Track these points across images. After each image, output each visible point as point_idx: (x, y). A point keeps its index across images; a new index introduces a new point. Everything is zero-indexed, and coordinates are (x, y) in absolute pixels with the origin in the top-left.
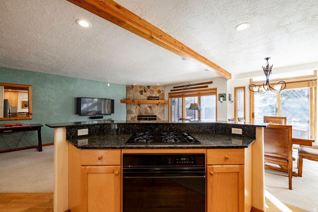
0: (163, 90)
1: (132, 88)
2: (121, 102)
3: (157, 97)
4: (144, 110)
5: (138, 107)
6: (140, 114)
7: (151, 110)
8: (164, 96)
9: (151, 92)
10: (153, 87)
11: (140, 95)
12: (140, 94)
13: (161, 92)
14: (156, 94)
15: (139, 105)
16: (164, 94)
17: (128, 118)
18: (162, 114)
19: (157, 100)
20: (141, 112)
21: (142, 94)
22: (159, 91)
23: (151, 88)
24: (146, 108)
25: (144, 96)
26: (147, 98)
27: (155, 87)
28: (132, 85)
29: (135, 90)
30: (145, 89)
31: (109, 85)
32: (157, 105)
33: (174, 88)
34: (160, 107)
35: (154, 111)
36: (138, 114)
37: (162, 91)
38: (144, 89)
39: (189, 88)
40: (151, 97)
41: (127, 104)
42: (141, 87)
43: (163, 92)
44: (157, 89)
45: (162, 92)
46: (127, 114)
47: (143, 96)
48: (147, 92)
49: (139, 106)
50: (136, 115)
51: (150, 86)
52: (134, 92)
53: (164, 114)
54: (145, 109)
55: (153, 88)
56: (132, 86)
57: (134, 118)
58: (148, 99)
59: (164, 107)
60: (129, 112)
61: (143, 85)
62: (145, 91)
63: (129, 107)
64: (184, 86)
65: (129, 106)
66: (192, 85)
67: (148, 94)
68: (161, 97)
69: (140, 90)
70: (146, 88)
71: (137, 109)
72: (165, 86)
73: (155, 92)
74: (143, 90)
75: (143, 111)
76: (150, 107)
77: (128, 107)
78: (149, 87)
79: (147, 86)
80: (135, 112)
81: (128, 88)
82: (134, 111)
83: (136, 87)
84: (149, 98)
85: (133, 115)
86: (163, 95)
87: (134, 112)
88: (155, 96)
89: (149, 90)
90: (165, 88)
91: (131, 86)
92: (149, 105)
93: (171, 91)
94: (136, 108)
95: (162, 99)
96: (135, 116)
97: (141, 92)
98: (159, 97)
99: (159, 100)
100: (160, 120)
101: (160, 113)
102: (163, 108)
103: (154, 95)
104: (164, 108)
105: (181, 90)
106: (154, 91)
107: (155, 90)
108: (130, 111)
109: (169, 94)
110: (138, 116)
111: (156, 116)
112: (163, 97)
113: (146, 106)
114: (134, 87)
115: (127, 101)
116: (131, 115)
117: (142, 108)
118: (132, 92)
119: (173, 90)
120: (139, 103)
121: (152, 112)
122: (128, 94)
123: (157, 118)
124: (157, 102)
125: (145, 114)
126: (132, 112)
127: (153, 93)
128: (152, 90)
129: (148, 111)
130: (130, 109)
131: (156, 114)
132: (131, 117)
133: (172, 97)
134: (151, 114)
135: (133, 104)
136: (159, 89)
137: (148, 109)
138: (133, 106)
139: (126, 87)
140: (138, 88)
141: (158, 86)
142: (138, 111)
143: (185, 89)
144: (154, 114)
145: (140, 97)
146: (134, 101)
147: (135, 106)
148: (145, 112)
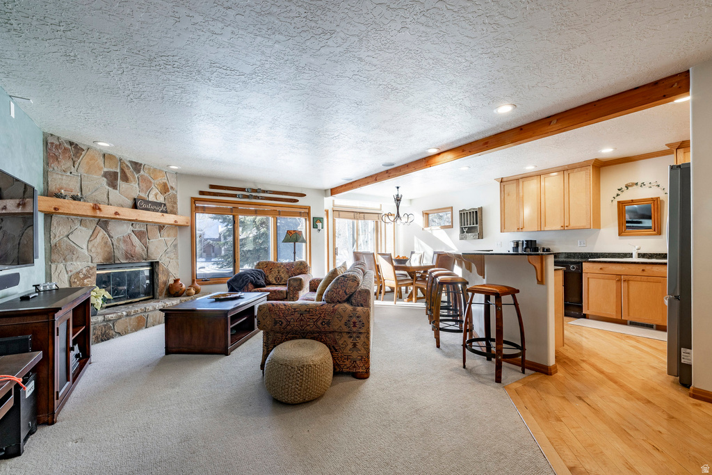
0: (173, 185)
1: (76, 156)
3: (160, 204)
4: (122, 246)
5: (101, 234)
6: (109, 259)
7: (145, 244)
8: (175, 203)
9: (144, 185)
10: (149, 169)
11: (107, 187)
12: (109, 185)
13: (168, 190)
14: (155, 196)
15: (103, 224)
16: (175, 197)
17: (54, 278)
18: (173, 255)
19: (163, 212)
20: (110, 252)
21: (113, 185)
22: (165, 189)
23: (142, 172)
24: (129, 236)
26: (130, 202)
27: (155, 171)
28: (75, 141)
29: (88, 163)
30: (126, 171)
31: (13, 110)
33: (212, 187)
34: (168, 236)
35: (152, 248)
36: (99, 259)
37: (172, 188)
38: (123, 171)
39: (258, 197)
40: (146, 201)
42: (109, 157)
43: (174, 192)
44: (162, 180)
45: (171, 191)
46: (52, 261)
47: (117, 192)
48: (132, 184)
49: (105, 229)
50: (90, 264)
51: (140, 164)
52: (82, 171)
54: (125, 241)
55: (149, 174)
56: (76, 147)
57: (86, 277)
58: (135, 206)
59: (176, 236)
60: (61, 252)
62: (125, 179)
63: (60, 231)
64: (243, 190)
65: (58, 224)
66: (264, 192)
67: (135, 189)
68: (169, 206)
69: (106, 170)
70: (127, 166)
71: (99, 238)
72: (179, 175)
73: (153, 186)
74: (118, 171)
75: (117, 248)
76: (141, 235)
77: (55, 231)
78: (137, 166)
79: (131, 162)
80: (89, 251)
82: (85, 247)
85: (79, 265)
86: (175, 200)
87: (85, 251)
88: (155, 200)
89: (136, 177)
90: (177, 181)
91: (71, 143)
92: (137, 228)
93: (202, 193)
94: (94, 235)
95: (175, 213)
96: (89, 268)
97: (112, 179)
98: (165, 205)
99: (166, 212)
101: (167, 253)
102: (174, 239)
103: (151, 198)
105: (235, 196)
107: (152, 181)
108: (64, 246)
109: (194, 200)
110: (100, 267)
111: (157, 264)
112: (173, 207)
113: (127, 229)
114: (83, 153)
115: (72, 206)
116: (69, 263)
117: (115, 237)
118: (73, 170)
119: (209, 194)
120: (118, 217)
121: (146, 250)
122: (55, 176)
123: (160, 270)
124: (169, 219)
125: (126, 259)
126: (77, 250)
127: (147, 189)
128: (145, 180)
129: (136, 249)
130: (65, 239)
131: (156, 256)
132: (70, 274)
133: (204, 210)
134: (145, 257)
135: (80, 218)
136: (165, 181)
137: (133, 241)
138: (78, 225)
139: (46, 143)
140: (101, 160)
141: (161, 171)
142: (101, 249)
143: (248, 197)
144: (153, 258)
145: (106, 196)
146: (99, 209)
147: (86, 227)
148: (126, 252)
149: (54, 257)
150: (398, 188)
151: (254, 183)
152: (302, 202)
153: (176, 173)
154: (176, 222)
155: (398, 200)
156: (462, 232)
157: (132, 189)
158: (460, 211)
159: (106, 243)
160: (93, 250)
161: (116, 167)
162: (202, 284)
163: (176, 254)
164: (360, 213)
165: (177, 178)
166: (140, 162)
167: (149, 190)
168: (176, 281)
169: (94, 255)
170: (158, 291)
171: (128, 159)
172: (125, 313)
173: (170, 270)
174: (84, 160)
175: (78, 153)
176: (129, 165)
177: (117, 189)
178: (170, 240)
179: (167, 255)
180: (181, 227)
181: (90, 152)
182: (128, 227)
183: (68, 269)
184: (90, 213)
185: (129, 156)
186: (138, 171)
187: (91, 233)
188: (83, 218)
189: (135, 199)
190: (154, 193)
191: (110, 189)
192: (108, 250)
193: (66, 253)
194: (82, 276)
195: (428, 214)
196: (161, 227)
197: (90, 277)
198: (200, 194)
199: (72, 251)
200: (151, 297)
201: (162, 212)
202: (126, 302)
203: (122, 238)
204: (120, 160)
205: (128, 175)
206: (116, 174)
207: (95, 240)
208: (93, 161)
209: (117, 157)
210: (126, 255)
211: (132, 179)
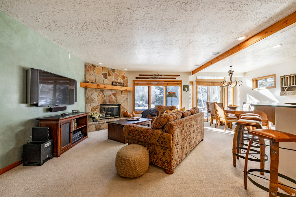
2: (81, 86)
3: (121, 83)
4: (108, 98)
5: (101, 94)
6: (104, 103)
7: (116, 98)
8: (127, 83)
9: (116, 77)
10: (118, 71)
11: (103, 78)
12: (104, 78)
14: (120, 80)
15: (102, 91)
16: (127, 80)
17: (87, 108)
20: (104, 100)
21: (105, 78)
22: (123, 77)
23: (115, 72)
24: (110, 95)
26: (111, 83)
27: (120, 72)
28: (93, 64)
29: (97, 71)
30: (110, 72)
33: (140, 75)
34: (124, 95)
35: (118, 99)
36: (100, 103)
37: (126, 77)
38: (109, 72)
39: (158, 78)
41: (86, 88)
42: (103, 68)
43: (127, 78)
44: (122, 74)
45: (126, 78)
47: (106, 80)
49: (103, 93)
50: (98, 104)
51: (115, 70)
52: (95, 73)
53: (128, 103)
54: (109, 97)
55: (118, 73)
57: (96, 108)
58: (112, 85)
59: (127, 95)
60: (87, 100)
61: (107, 66)
62: (109, 75)
63: (89, 93)
64: (152, 75)
65: (88, 91)
66: (160, 75)
68: (125, 84)
69: (103, 72)
70: (110, 70)
72: (129, 72)
73: (119, 77)
74: (107, 72)
75: (106, 99)
76: (114, 94)
78: (113, 70)
79: (111, 69)
80: (97, 100)
81: (89, 67)
82: (96, 98)
85: (94, 105)
87: (96, 100)
88: (120, 82)
89: (113, 74)
91: (93, 65)
92: (113, 92)
93: (137, 78)
94: (99, 95)
95: (127, 86)
96: (97, 106)
97: (105, 76)
98: (123, 83)
99: (124, 86)
101: (124, 101)
103: (119, 81)
105: (148, 78)
107: (119, 75)
108: (90, 98)
109: (134, 81)
110: (101, 105)
111: (119, 105)
112: (127, 84)
113: (110, 93)
114: (96, 68)
115: (91, 85)
116: (91, 104)
117: (106, 95)
118: (93, 73)
119: (139, 78)
120: (105, 88)
121: (116, 100)
122: (88, 76)
123: (121, 107)
124: (124, 88)
125: (109, 103)
126: (94, 100)
128: (116, 75)
129: (113, 99)
130: (90, 96)
131: (120, 102)
133: (137, 84)
134: (116, 102)
135: (95, 89)
136: (123, 75)
137: (112, 96)
138: (94, 92)
139: (85, 66)
140: (101, 70)
141: (122, 71)
142: (101, 99)
143: (154, 78)
145: (103, 81)
146: (99, 86)
147: (97, 92)
148: (109, 100)
149: (87, 102)
150: (231, 66)
151: (157, 72)
152: (178, 79)
153: (128, 72)
154: (126, 89)
155: (231, 73)
156: (283, 90)
157: (112, 78)
158: (281, 77)
159: (103, 97)
161: (106, 71)
162: (136, 113)
163: (127, 101)
164: (211, 82)
165: (128, 73)
167: (117, 78)
168: (126, 111)
169: (99, 101)
170: (120, 115)
172: (105, 122)
173: (125, 107)
174: (96, 69)
175: (94, 68)
176: (111, 70)
178: (125, 96)
180: (129, 91)
181: (98, 67)
183: (91, 106)
184: (96, 87)
185: (111, 67)
186: (114, 72)
188: (96, 89)
189: (112, 82)
191: (104, 79)
193: (91, 100)
194: (95, 108)
195: (257, 80)
196: (122, 92)
197: (98, 109)
198: (136, 79)
199: (92, 100)
200: (118, 116)
201: (122, 86)
202: (109, 118)
203: (108, 95)
204: (108, 69)
206: (106, 73)
208: (99, 70)
209: (107, 68)
210: (109, 102)
211: (112, 75)
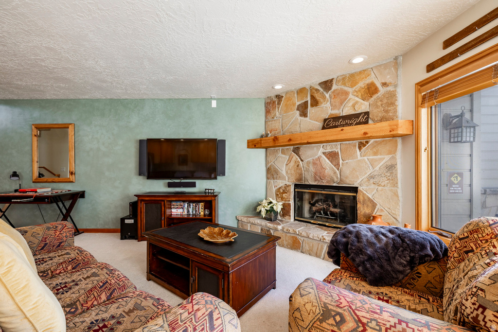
0: (388, 79)
1: (279, 104)
2: (248, 147)
3: (357, 116)
4: (312, 168)
5: (294, 158)
6: (300, 179)
7: (338, 166)
8: (392, 103)
9: (338, 100)
10: (344, 79)
11: (300, 118)
12: (301, 115)
13: (376, 90)
14: (355, 104)
15: (296, 151)
16: (391, 95)
17: (268, 189)
18: (384, 181)
19: (359, 123)
20: (301, 174)
21: (304, 114)
23: (334, 87)
24: (319, 158)
25: (312, 123)
26: (320, 124)
27: (351, 78)
28: (278, 93)
29: (286, 105)
30: (316, 95)
31: (214, 104)
32: (361, 145)
33: (447, 43)
34: (375, 154)
35: (346, 171)
36: (294, 180)
37: (384, 84)
38: (313, 97)
40: (336, 118)
41: (266, 150)
42: (301, 91)
43: (390, 88)
44: (362, 84)
45: (382, 90)
46: (268, 178)
47: (307, 119)
48: (323, 105)
49: (298, 154)
50: (288, 183)
51: (332, 80)
52: (282, 112)
53: (395, 185)
54: (314, 164)
55: (344, 84)
56: (279, 97)
57: (284, 192)
58: (323, 128)
59: (393, 152)
60: (271, 173)
61: (306, 84)
62: (315, 103)
63: (271, 158)
65: (270, 154)
67: (327, 109)
68: (375, 113)
69: (298, 103)
70: (317, 90)
71: (292, 164)
73: (351, 96)
74: (309, 99)
75: (307, 170)
76: (333, 157)
77: (269, 159)
78: (327, 85)
79: (320, 84)
80: (287, 172)
81: (270, 103)
82: (284, 169)
83: (288, 95)
84: (330, 123)
85: (281, 183)
86: (391, 99)
87: (284, 173)
88: (353, 112)
89: (327, 96)
90: (397, 69)
91: (277, 96)
92: (329, 150)
93: (432, 66)
94: (290, 160)
95: (381, 119)
96: (287, 186)
97: (303, 110)
98: (367, 113)
99: (365, 123)
100: (374, 205)
101: (373, 177)
102: (387, 158)
103: (347, 111)
104: (394, 158)
106: (347, 93)
107: (350, 90)
108: (273, 169)
109: (421, 85)
110: (296, 186)
111: (355, 190)
112: (387, 111)
113: (318, 152)
114: (283, 99)
116: (275, 180)
117: (306, 161)
118: (277, 114)
121: (338, 172)
122: (269, 123)
123: (360, 197)
125: (315, 181)
126: (279, 172)
127: (341, 104)
128: (338, 94)
129: (326, 171)
130: (273, 164)
131: (354, 180)
132: (276, 188)
134: (336, 179)
135: (281, 148)
136: (369, 82)
137: (323, 163)
138: (280, 154)
139: (265, 104)
140: (295, 98)
141: (363, 71)
142: (294, 171)
144: (348, 181)
145: (298, 126)
146: (277, 140)
147: (284, 154)
148: (316, 174)
149: (270, 176)
154: (365, 133)
159: (298, 166)
160: (289, 172)
161: (307, 97)
165: (395, 64)
166: (331, 78)
167: (344, 101)
169: (290, 176)
171: (318, 83)
173: (377, 200)
174: (283, 103)
175: (279, 101)
176: (319, 88)
177: (307, 117)
178: (382, 159)
179: (372, 181)
182: (318, 149)
183: (275, 185)
184: (271, 144)
185: (315, 81)
186: (330, 89)
187: (288, 158)
188: (283, 148)
189: (325, 119)
190: (351, 104)
191: (303, 118)
192: (299, 172)
193: (274, 173)
194: (282, 191)
196: (363, 143)
197: (286, 193)
198: (429, 70)
199: (277, 172)
203: (311, 161)
204: (310, 87)
205: (318, 98)
206: (306, 103)
207: (290, 164)
209: (308, 87)
210: (315, 177)
211: (322, 100)
